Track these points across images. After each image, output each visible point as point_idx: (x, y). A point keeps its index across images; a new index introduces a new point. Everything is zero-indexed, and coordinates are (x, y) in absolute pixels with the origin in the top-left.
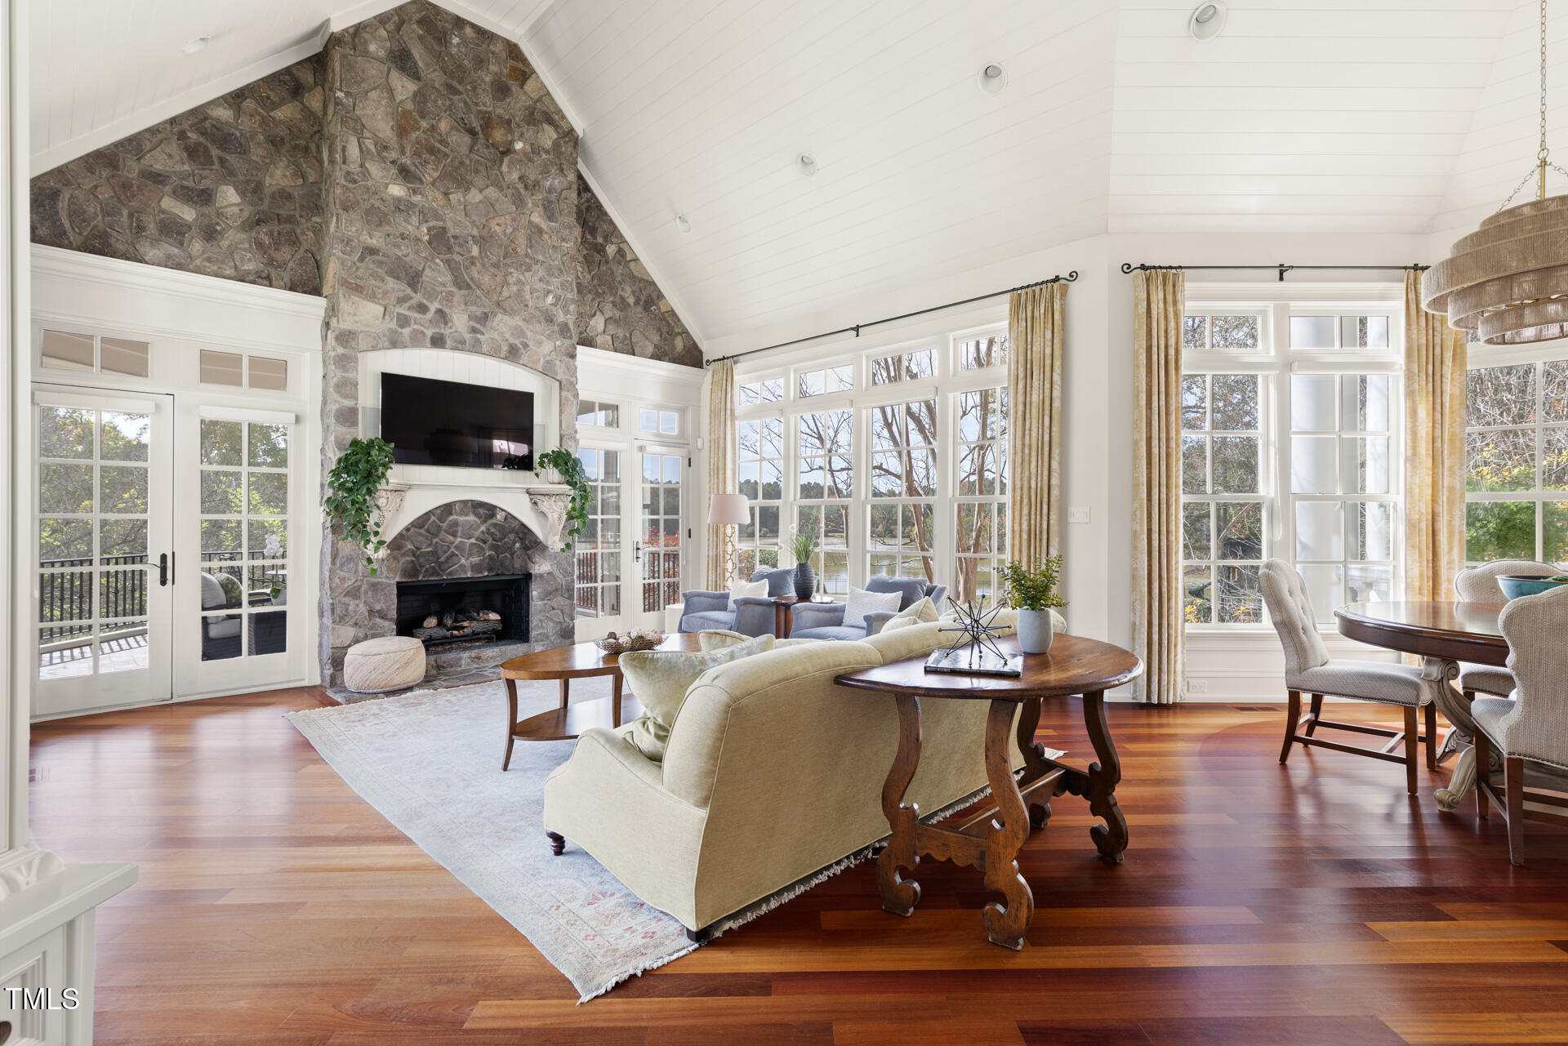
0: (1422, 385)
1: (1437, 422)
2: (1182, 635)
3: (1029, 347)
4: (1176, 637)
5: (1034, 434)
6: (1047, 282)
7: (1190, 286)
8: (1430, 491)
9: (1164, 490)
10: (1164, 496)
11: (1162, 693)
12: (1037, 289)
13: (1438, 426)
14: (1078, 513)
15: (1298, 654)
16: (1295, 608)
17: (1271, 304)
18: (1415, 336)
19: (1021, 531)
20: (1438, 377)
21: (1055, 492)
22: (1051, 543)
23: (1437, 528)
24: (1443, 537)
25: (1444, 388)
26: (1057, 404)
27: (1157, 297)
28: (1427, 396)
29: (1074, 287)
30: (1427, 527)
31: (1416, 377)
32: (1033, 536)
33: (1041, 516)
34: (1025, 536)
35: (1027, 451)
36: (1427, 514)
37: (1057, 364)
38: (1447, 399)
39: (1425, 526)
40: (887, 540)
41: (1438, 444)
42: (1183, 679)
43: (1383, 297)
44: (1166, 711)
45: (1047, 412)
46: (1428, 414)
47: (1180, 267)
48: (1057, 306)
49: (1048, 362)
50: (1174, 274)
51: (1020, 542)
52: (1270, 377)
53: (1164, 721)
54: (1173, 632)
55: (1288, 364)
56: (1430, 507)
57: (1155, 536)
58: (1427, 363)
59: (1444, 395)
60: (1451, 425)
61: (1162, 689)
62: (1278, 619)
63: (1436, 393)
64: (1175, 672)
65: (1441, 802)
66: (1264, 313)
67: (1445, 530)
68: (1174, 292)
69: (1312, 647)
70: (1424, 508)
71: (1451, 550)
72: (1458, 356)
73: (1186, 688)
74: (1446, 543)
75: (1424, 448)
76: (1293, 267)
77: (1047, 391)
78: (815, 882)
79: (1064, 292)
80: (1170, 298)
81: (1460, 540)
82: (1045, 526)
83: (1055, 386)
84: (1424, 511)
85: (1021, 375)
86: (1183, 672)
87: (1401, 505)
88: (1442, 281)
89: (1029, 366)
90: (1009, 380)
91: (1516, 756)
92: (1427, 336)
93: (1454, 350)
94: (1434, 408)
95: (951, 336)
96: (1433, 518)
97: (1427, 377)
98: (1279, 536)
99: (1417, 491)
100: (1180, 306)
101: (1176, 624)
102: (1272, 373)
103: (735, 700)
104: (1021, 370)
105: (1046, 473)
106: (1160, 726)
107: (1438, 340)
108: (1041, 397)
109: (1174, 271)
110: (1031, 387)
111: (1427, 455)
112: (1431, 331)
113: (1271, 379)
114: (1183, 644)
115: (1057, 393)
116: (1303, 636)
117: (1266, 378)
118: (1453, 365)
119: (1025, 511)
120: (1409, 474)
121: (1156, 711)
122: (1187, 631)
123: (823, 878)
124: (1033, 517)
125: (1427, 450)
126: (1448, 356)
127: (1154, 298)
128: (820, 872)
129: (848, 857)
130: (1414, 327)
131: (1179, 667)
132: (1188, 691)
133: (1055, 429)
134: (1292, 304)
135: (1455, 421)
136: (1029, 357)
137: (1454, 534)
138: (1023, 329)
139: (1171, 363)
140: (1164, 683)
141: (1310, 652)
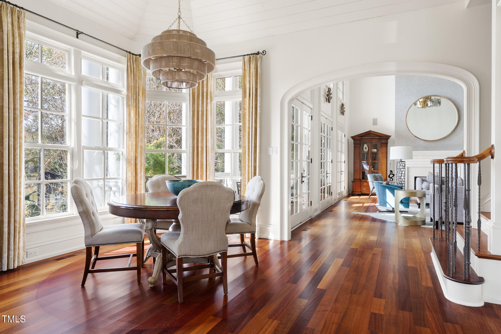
0: (132, 102)
1: (137, 120)
2: (23, 226)
4: (20, 227)
7: (29, 22)
8: (135, 148)
9: (12, 139)
10: (12, 143)
11: (10, 263)
13: (137, 121)
15: (91, 227)
16: (89, 203)
17: (72, 48)
18: (130, 81)
20: (137, 101)
23: (137, 163)
24: (139, 167)
25: (139, 106)
28: (134, 108)
30: (134, 163)
31: (130, 99)
36: (134, 157)
38: (140, 110)
39: (133, 162)
41: (137, 128)
42: (24, 251)
43: (119, 61)
44: (12, 274)
46: (134, 116)
47: (22, 8)
50: (18, 11)
52: (72, 86)
53: (12, 281)
54: (17, 225)
55: (81, 81)
56: (135, 154)
58: (134, 94)
59: (139, 108)
60: (141, 122)
61: (10, 260)
62: (81, 210)
63: (137, 107)
64: (19, 248)
65: (151, 283)
66: (69, 52)
67: (139, 163)
68: (19, 22)
69: (97, 222)
70: (133, 154)
71: (141, 172)
72: (144, 94)
73: (25, 256)
74: (139, 169)
75: (133, 130)
76: (83, 33)
80: (16, 24)
81: (144, 168)
84: (133, 156)
86: (24, 247)
87: (125, 153)
88: (150, 52)
91: (181, 257)
92: (134, 82)
93: (143, 91)
94: (136, 113)
96: (136, 159)
97: (134, 100)
98: (76, 166)
99: (131, 147)
101: (20, 220)
102: (73, 84)
106: (9, 286)
107: (137, 86)
111: (134, 132)
112: (135, 81)
114: (24, 230)
116: (93, 217)
117: (70, 85)
118: (142, 97)
120: (128, 140)
121: (6, 275)
122: (26, 222)
125: (134, 130)
126: (141, 92)
130: (130, 78)
131: (21, 244)
132: (27, 257)
134: (83, 52)
135: (143, 120)
137: (142, 165)
139: (16, 63)
140: (12, 256)
141: (96, 225)
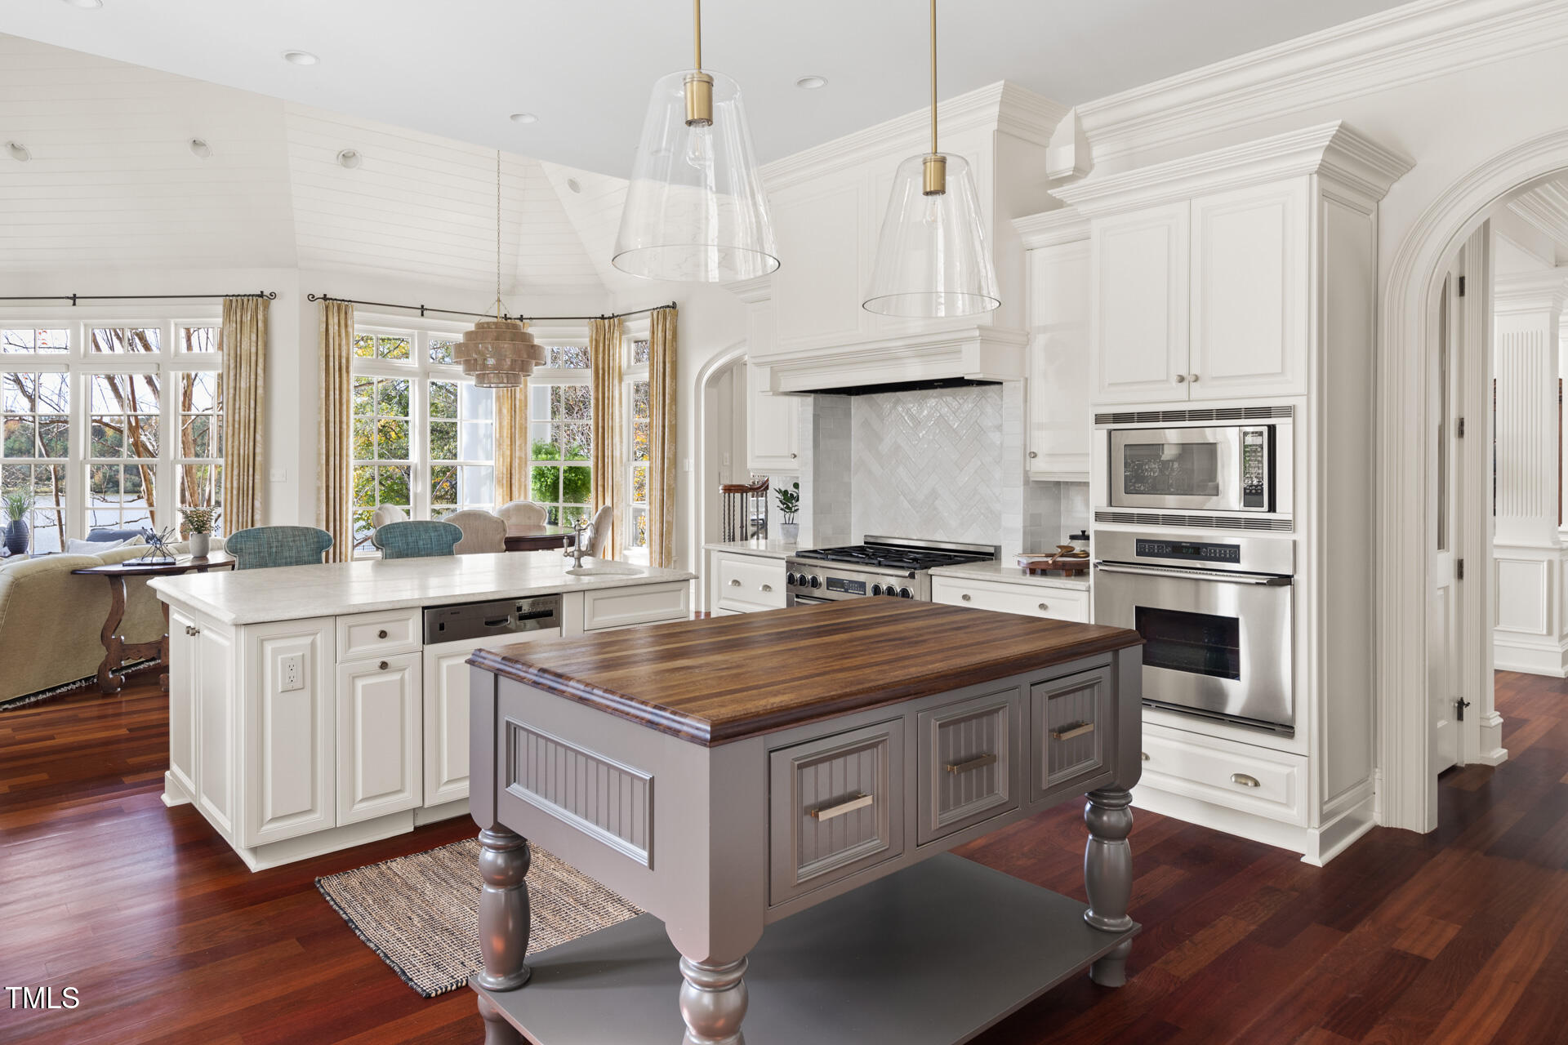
0: (505, 393)
1: (512, 417)
3: (238, 344)
5: (242, 414)
6: (253, 296)
7: (358, 314)
8: (509, 460)
12: (246, 299)
13: (513, 419)
14: (277, 474)
17: (416, 331)
19: (232, 488)
21: (258, 458)
22: (255, 497)
23: (512, 483)
24: (516, 488)
25: (516, 396)
26: (260, 391)
27: (333, 321)
28: (507, 400)
29: (275, 304)
30: (507, 483)
32: (241, 492)
33: (248, 476)
34: (235, 492)
35: (237, 426)
36: (507, 474)
37: (261, 361)
38: (517, 403)
39: (505, 482)
40: (109, 498)
41: (513, 430)
45: (253, 397)
46: (507, 412)
47: (350, 301)
48: (260, 317)
49: (253, 358)
50: (346, 305)
51: (232, 497)
56: (509, 470)
57: (331, 491)
59: (516, 399)
60: (520, 419)
63: (512, 398)
66: (413, 337)
67: (517, 483)
68: (346, 319)
70: (505, 469)
71: (520, 496)
74: (517, 492)
75: (506, 433)
76: (428, 309)
77: (253, 380)
78: (58, 691)
79: (266, 307)
80: (343, 322)
81: (525, 491)
82: (251, 485)
83: (259, 378)
85: (232, 366)
89: (238, 360)
90: (223, 368)
95: (172, 323)
96: (511, 477)
99: (501, 459)
100: (350, 330)
102: (417, 379)
103: (16, 579)
104: (232, 361)
105: (251, 444)
108: (248, 385)
109: (346, 303)
110: (240, 376)
111: (507, 437)
113: (417, 382)
115: (260, 383)
119: (235, 472)
123: (64, 690)
124: (241, 477)
127: (330, 321)
128: (62, 686)
129: (80, 681)
133: (258, 410)
134: (429, 332)
135: (523, 416)
136: (238, 353)
137: (522, 486)
138: (234, 329)
139: (343, 369)
